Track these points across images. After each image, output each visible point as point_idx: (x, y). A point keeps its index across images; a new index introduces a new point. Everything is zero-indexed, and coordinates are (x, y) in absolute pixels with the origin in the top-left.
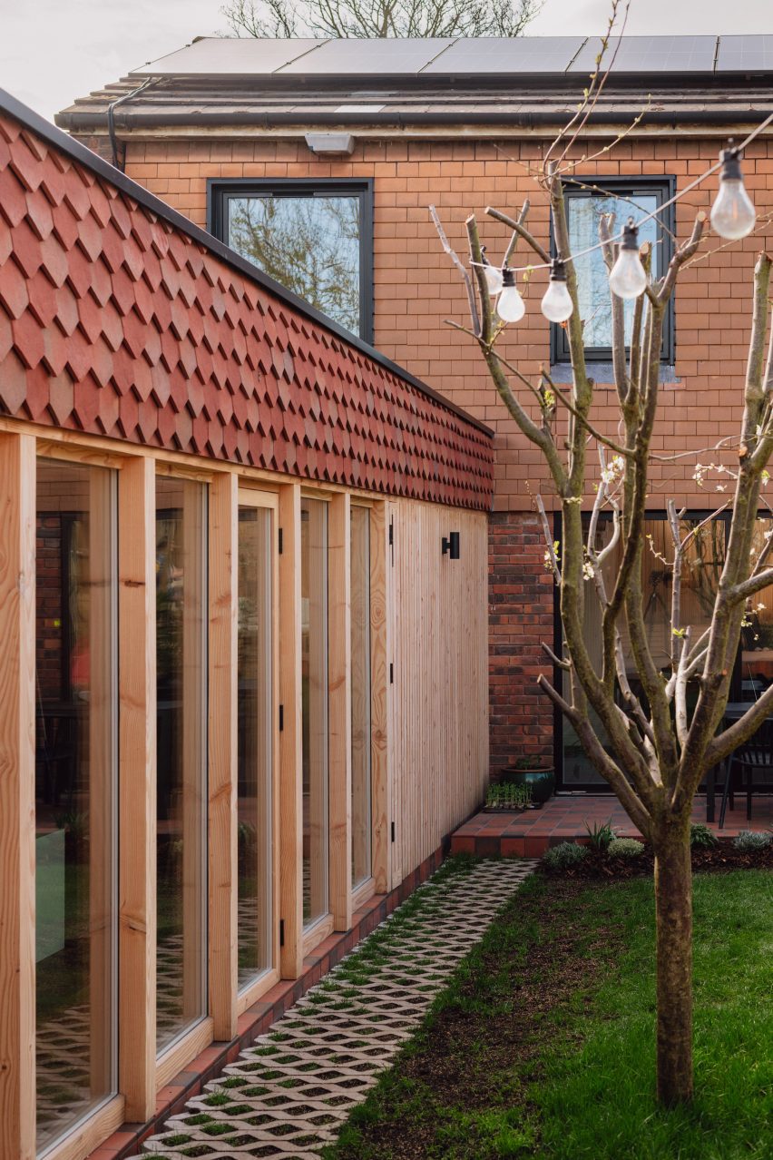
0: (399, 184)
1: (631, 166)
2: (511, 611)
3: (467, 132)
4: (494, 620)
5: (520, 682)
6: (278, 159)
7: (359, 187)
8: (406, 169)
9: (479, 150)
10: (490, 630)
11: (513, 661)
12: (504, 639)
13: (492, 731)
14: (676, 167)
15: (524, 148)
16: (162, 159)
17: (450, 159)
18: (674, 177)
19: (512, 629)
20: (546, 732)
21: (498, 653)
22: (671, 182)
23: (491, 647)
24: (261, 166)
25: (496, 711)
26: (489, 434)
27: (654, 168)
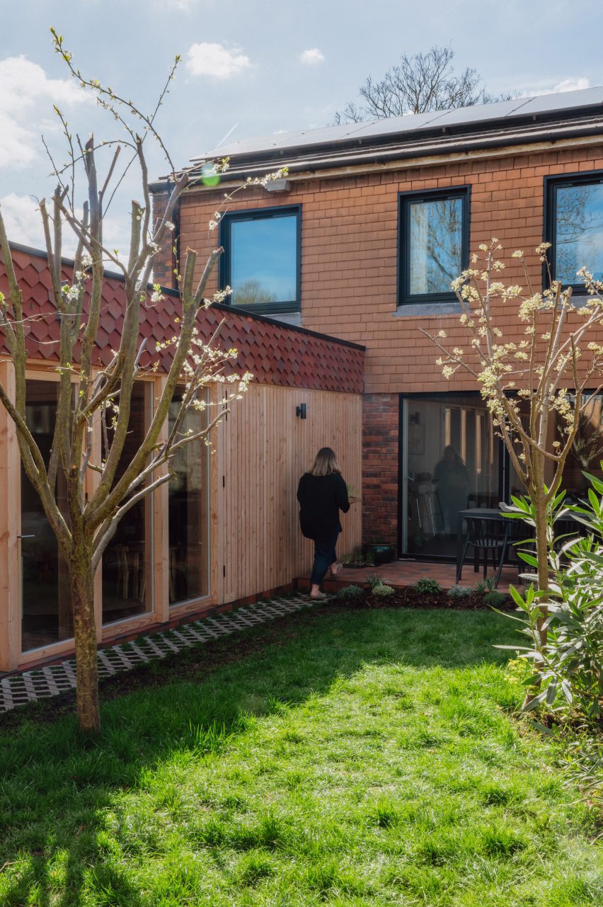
0: (315, 206)
1: (445, 181)
2: (375, 452)
3: (349, 171)
4: (365, 457)
5: (379, 493)
6: (254, 198)
7: (296, 210)
8: (319, 197)
9: (358, 181)
10: (363, 462)
11: (375, 481)
12: (370, 468)
13: (363, 522)
14: (472, 179)
15: (384, 177)
16: (197, 205)
17: (342, 188)
18: (469, 186)
19: (375, 462)
20: (393, 523)
21: (367, 476)
22: (468, 189)
23: (363, 473)
24: (245, 203)
25: (366, 509)
26: (363, 348)
27: (457, 180)
